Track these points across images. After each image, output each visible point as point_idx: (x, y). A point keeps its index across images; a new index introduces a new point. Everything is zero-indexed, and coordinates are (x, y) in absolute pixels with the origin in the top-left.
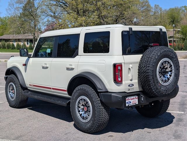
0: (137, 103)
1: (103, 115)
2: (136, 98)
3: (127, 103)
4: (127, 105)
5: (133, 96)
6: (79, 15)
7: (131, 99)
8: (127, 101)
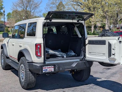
0: (53, 71)
1: (30, 77)
2: (52, 67)
3: (44, 70)
4: (44, 72)
5: (50, 65)
6: (91, 11)
7: (48, 68)
8: (44, 69)
